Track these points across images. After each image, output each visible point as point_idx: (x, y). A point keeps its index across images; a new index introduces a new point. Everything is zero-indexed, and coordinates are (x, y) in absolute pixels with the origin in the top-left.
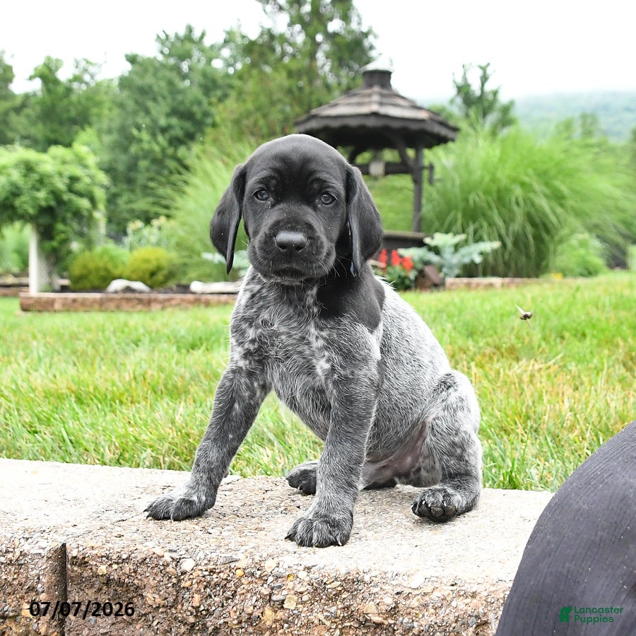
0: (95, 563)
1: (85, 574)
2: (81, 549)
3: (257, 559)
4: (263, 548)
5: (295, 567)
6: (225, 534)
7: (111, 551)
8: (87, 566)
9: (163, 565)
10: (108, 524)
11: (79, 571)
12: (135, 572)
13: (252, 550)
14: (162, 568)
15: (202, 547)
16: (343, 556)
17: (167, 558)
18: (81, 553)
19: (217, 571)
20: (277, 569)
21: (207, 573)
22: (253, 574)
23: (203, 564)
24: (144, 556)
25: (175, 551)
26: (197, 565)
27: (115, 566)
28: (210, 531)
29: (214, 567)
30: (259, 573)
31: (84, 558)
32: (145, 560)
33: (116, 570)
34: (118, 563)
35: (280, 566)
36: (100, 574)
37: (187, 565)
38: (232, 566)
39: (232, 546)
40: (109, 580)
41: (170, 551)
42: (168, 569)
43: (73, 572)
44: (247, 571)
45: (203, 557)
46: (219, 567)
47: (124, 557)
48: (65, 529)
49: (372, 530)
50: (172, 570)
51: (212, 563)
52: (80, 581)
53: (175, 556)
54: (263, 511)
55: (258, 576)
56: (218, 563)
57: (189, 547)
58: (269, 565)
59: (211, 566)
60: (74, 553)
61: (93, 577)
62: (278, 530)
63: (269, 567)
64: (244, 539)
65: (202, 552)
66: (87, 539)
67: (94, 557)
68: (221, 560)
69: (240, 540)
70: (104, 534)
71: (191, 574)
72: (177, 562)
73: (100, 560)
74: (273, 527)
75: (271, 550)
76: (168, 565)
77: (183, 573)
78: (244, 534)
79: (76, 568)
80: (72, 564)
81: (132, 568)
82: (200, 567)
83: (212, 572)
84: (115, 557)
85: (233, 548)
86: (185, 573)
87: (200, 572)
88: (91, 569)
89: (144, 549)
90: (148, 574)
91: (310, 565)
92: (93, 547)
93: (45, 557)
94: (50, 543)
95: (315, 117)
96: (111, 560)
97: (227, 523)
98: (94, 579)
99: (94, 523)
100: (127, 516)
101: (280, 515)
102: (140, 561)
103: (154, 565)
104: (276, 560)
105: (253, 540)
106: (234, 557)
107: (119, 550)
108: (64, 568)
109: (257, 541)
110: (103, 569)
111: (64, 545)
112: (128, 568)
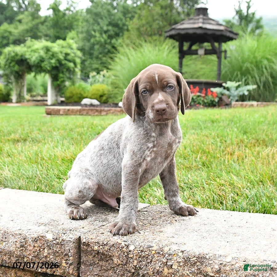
0: (93, 245)
1: (89, 250)
2: (87, 239)
3: (161, 246)
4: (163, 241)
5: (177, 251)
6: (146, 233)
7: (100, 240)
8: (89, 246)
9: (121, 247)
10: (97, 227)
11: (86, 248)
12: (110, 249)
13: (158, 242)
14: (121, 248)
15: (137, 240)
16: (197, 246)
17: (123, 244)
18: (87, 241)
19: (144, 251)
20: (169, 251)
21: (140, 252)
22: (159, 253)
23: (138, 248)
24: (113, 243)
25: (126, 241)
26: (136, 248)
27: (101, 247)
28: (140, 232)
29: (143, 249)
30: (162, 252)
31: (88, 243)
32: (114, 245)
33: (102, 248)
34: (102, 246)
35: (171, 250)
36: (95, 250)
37: (132, 248)
38: (151, 249)
39: (150, 239)
40: (98, 252)
41: (124, 241)
42: (123, 249)
43: (83, 248)
44: (157, 252)
45: (138, 245)
46: (145, 249)
47: (105, 243)
48: (79, 229)
49: (208, 233)
50: (125, 250)
51: (142, 247)
52: (86, 252)
53: (126, 243)
54: (161, 223)
55: (161, 254)
56: (145, 248)
57: (132, 240)
58: (166, 249)
59: (141, 249)
60: (84, 241)
61: (92, 251)
62: (168, 232)
63: (166, 250)
64: (154, 236)
65: (137, 242)
66: (89, 235)
67: (92, 243)
68: (146, 246)
69: (153, 237)
70: (96, 232)
71: (133, 252)
72: (127, 246)
73: (95, 244)
74: (166, 230)
75: (166, 242)
76: (123, 247)
77: (130, 251)
78: (154, 234)
79: (85, 247)
80: (83, 245)
81: (108, 248)
82: (137, 249)
83: (142, 251)
84: (101, 243)
85: (150, 241)
86: (131, 251)
87: (137, 251)
88: (91, 247)
89: (113, 240)
90: (115, 251)
91: (183, 250)
92: (92, 238)
93: (72, 242)
94: (74, 236)
95: (174, 29)
96: (100, 244)
97: (147, 228)
98: (92, 252)
99: (91, 226)
100: (104, 223)
101: (169, 225)
102: (112, 245)
103: (117, 247)
104: (169, 247)
105: (158, 237)
106: (151, 245)
107: (103, 240)
108: (79, 246)
109: (160, 237)
110: (96, 248)
111: (80, 237)
112: (106, 248)
